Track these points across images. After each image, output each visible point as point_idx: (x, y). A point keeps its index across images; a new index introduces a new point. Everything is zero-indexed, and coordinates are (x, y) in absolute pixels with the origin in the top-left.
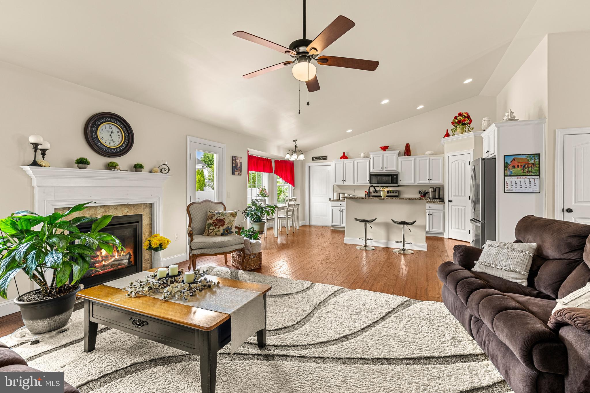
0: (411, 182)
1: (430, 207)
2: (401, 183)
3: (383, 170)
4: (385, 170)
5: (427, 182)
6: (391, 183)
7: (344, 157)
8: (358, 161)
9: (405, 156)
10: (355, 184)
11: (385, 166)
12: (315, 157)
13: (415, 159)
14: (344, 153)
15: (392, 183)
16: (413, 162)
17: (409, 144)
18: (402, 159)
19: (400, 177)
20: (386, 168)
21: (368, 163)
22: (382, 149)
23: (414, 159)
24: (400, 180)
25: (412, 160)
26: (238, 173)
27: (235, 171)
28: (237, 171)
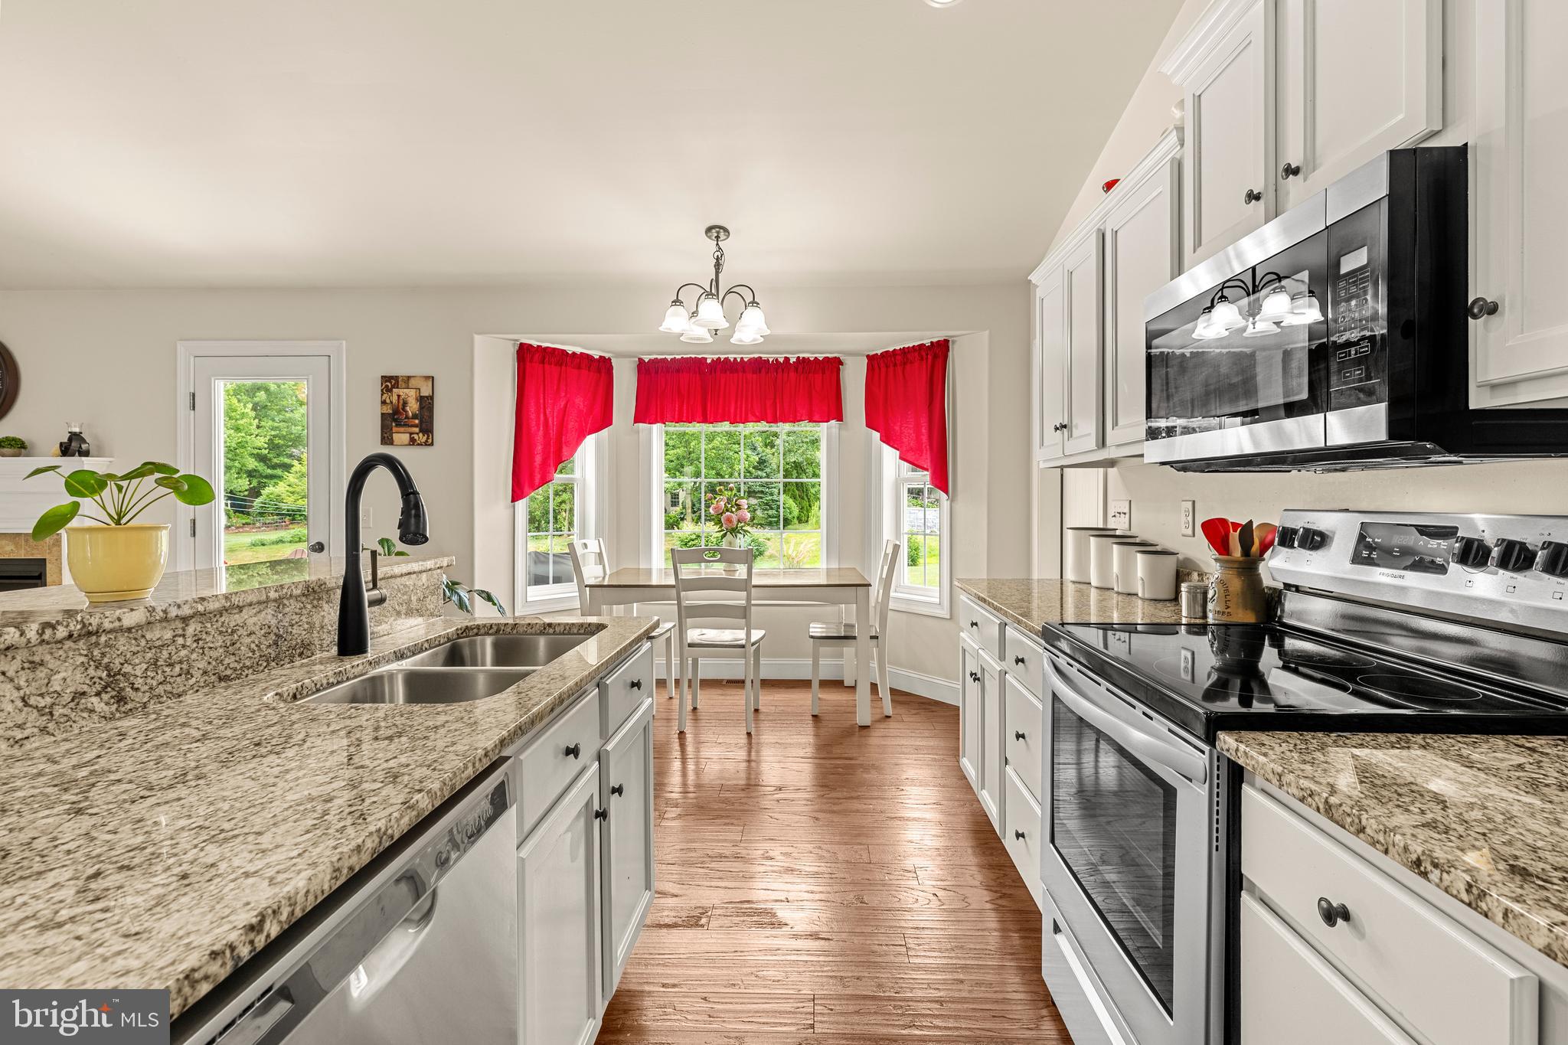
26: (408, 435)
27: (394, 429)
28: (402, 429)
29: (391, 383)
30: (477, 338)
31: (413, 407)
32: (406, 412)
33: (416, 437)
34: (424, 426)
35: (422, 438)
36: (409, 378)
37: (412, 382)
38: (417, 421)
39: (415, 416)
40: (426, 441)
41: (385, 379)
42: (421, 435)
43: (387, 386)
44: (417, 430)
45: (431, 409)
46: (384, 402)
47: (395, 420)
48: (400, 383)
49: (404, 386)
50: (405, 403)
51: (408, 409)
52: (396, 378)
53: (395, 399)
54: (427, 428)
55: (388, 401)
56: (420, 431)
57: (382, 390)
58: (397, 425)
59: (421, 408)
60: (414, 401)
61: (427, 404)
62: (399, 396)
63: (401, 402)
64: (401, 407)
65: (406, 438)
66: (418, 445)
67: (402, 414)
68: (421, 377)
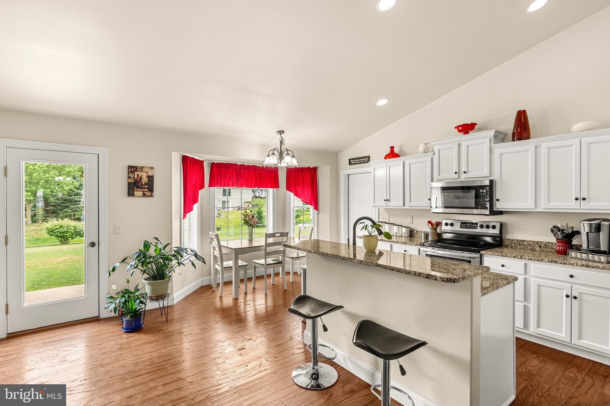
0: (527, 204)
1: (572, 276)
2: (498, 206)
3: (459, 177)
4: (463, 177)
5: (573, 206)
6: (474, 206)
7: (392, 154)
8: (411, 161)
9: (513, 140)
10: (406, 207)
11: (464, 169)
12: (352, 159)
13: (536, 147)
14: (392, 148)
15: (476, 207)
16: (531, 155)
17: (524, 112)
18: (502, 151)
19: (498, 194)
20: (465, 172)
21: (429, 163)
22: (459, 131)
23: (533, 146)
24: (498, 200)
25: (528, 151)
26: (142, 192)
27: (135, 190)
28: (139, 190)
29: (133, 169)
30: (173, 153)
31: (145, 180)
32: (142, 182)
33: (146, 193)
34: (150, 188)
35: (149, 194)
36: (142, 167)
37: (144, 169)
38: (147, 186)
39: (146, 184)
40: (151, 195)
41: (130, 167)
42: (148, 192)
43: (131, 170)
44: (147, 190)
45: (153, 181)
46: (129, 177)
47: (136, 186)
48: (138, 169)
49: (140, 170)
50: (141, 178)
51: (142, 181)
52: (136, 167)
53: (136, 176)
54: (151, 190)
55: (132, 177)
56: (148, 191)
57: (129, 172)
58: (137, 188)
59: (149, 181)
60: (145, 178)
61: (151, 179)
62: (138, 175)
63: (139, 178)
64: (139, 180)
65: (141, 193)
66: (147, 196)
67: (139, 183)
68: (148, 167)
